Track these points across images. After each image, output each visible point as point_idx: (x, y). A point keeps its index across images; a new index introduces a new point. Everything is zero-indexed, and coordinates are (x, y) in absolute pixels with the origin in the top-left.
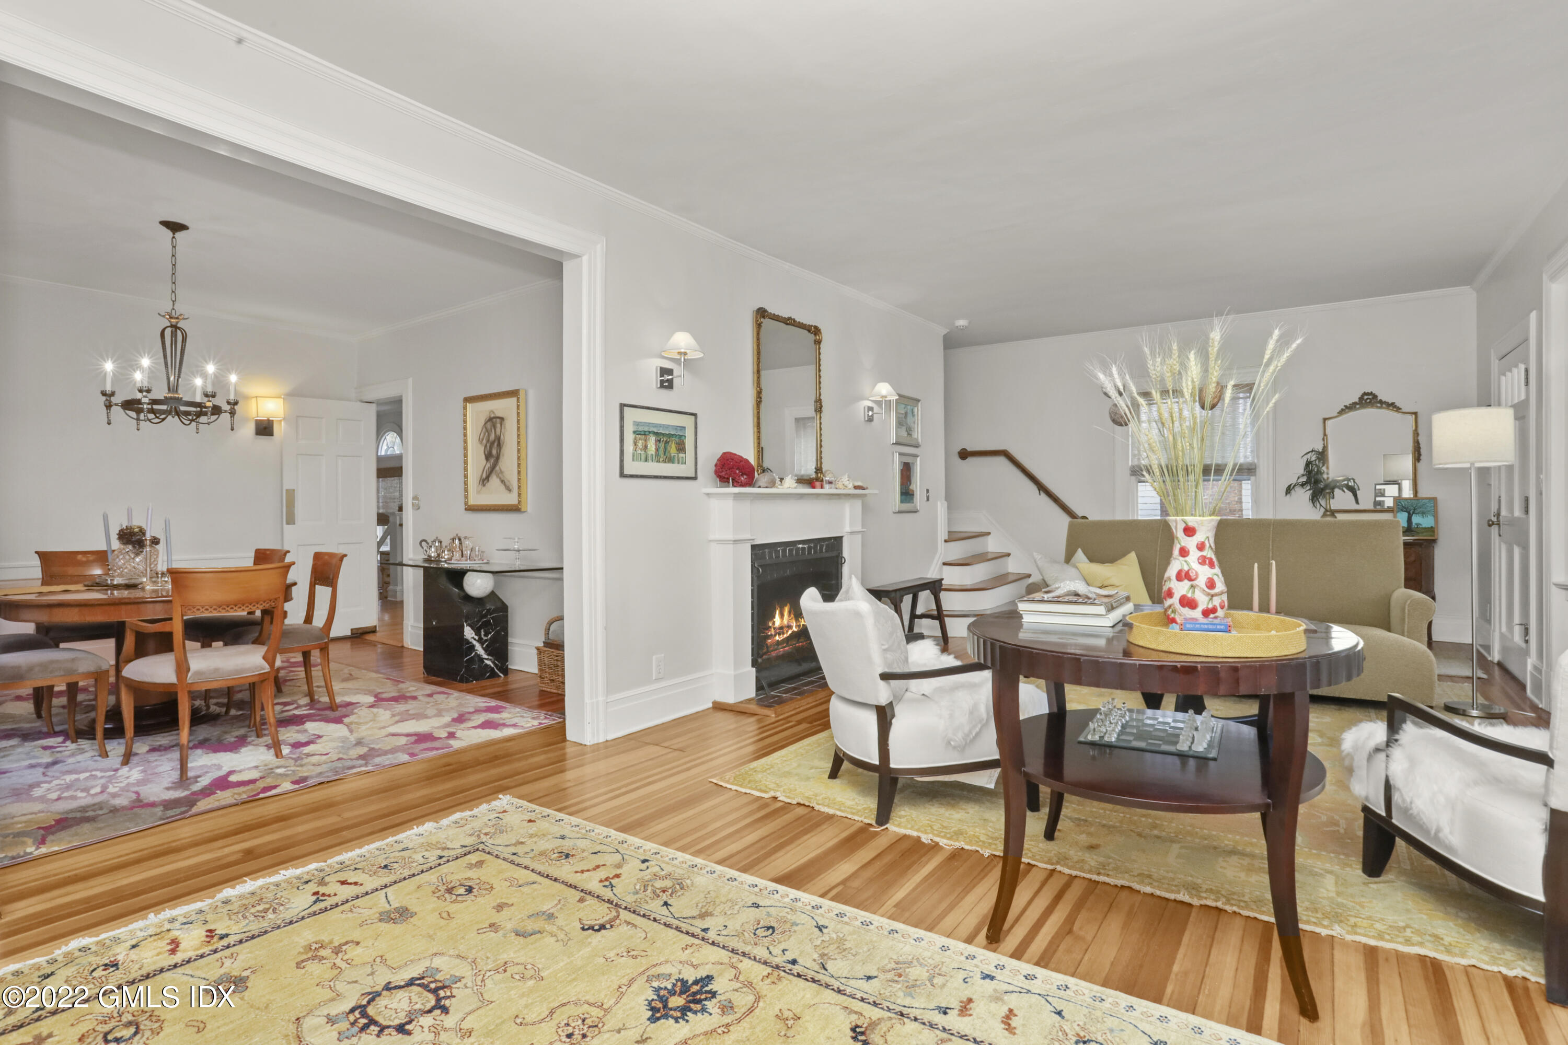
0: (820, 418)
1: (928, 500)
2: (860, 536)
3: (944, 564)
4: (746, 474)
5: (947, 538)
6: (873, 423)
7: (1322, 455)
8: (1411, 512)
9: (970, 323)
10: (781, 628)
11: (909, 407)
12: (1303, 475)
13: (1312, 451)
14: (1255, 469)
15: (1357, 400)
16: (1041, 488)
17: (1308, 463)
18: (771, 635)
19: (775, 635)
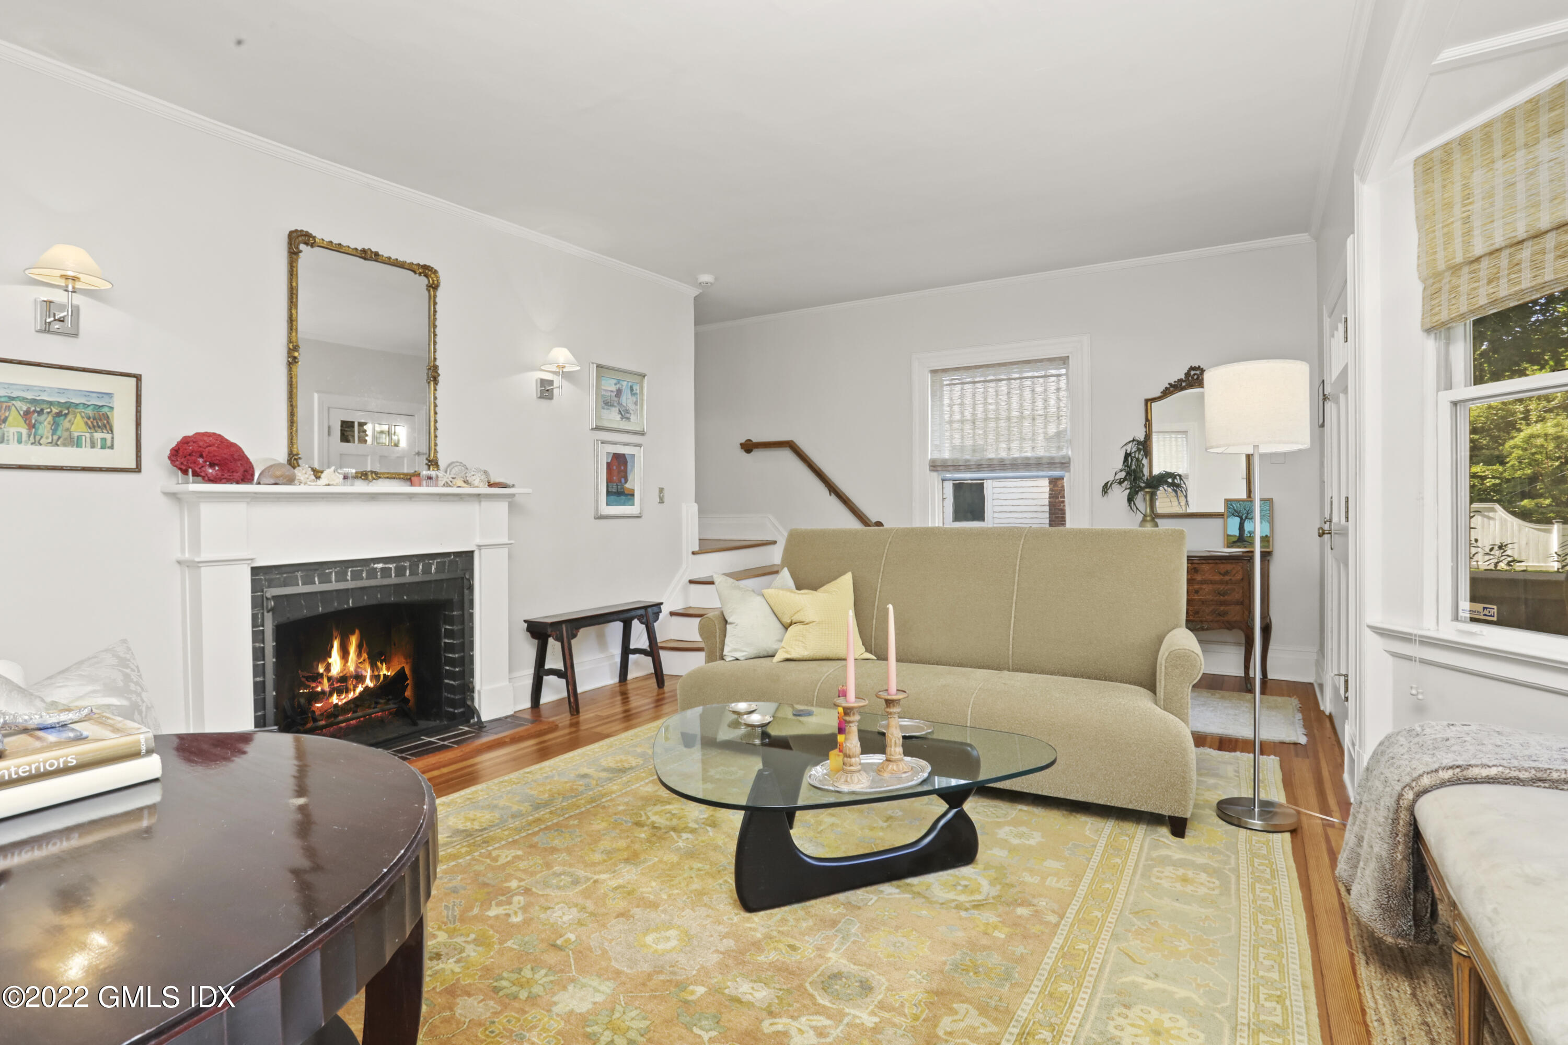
0: (435, 390)
1: (662, 501)
2: (505, 551)
3: (691, 582)
4: (217, 465)
5: (696, 549)
6: (553, 401)
7: (1145, 446)
8: (1244, 517)
9: (716, 279)
10: (343, 679)
11: (625, 383)
12: (1121, 471)
13: (1133, 441)
14: (1069, 463)
15: (1183, 377)
16: (833, 489)
17: (1127, 455)
18: (323, 692)
19: (331, 694)
